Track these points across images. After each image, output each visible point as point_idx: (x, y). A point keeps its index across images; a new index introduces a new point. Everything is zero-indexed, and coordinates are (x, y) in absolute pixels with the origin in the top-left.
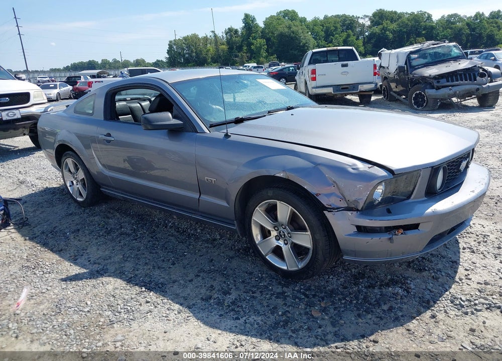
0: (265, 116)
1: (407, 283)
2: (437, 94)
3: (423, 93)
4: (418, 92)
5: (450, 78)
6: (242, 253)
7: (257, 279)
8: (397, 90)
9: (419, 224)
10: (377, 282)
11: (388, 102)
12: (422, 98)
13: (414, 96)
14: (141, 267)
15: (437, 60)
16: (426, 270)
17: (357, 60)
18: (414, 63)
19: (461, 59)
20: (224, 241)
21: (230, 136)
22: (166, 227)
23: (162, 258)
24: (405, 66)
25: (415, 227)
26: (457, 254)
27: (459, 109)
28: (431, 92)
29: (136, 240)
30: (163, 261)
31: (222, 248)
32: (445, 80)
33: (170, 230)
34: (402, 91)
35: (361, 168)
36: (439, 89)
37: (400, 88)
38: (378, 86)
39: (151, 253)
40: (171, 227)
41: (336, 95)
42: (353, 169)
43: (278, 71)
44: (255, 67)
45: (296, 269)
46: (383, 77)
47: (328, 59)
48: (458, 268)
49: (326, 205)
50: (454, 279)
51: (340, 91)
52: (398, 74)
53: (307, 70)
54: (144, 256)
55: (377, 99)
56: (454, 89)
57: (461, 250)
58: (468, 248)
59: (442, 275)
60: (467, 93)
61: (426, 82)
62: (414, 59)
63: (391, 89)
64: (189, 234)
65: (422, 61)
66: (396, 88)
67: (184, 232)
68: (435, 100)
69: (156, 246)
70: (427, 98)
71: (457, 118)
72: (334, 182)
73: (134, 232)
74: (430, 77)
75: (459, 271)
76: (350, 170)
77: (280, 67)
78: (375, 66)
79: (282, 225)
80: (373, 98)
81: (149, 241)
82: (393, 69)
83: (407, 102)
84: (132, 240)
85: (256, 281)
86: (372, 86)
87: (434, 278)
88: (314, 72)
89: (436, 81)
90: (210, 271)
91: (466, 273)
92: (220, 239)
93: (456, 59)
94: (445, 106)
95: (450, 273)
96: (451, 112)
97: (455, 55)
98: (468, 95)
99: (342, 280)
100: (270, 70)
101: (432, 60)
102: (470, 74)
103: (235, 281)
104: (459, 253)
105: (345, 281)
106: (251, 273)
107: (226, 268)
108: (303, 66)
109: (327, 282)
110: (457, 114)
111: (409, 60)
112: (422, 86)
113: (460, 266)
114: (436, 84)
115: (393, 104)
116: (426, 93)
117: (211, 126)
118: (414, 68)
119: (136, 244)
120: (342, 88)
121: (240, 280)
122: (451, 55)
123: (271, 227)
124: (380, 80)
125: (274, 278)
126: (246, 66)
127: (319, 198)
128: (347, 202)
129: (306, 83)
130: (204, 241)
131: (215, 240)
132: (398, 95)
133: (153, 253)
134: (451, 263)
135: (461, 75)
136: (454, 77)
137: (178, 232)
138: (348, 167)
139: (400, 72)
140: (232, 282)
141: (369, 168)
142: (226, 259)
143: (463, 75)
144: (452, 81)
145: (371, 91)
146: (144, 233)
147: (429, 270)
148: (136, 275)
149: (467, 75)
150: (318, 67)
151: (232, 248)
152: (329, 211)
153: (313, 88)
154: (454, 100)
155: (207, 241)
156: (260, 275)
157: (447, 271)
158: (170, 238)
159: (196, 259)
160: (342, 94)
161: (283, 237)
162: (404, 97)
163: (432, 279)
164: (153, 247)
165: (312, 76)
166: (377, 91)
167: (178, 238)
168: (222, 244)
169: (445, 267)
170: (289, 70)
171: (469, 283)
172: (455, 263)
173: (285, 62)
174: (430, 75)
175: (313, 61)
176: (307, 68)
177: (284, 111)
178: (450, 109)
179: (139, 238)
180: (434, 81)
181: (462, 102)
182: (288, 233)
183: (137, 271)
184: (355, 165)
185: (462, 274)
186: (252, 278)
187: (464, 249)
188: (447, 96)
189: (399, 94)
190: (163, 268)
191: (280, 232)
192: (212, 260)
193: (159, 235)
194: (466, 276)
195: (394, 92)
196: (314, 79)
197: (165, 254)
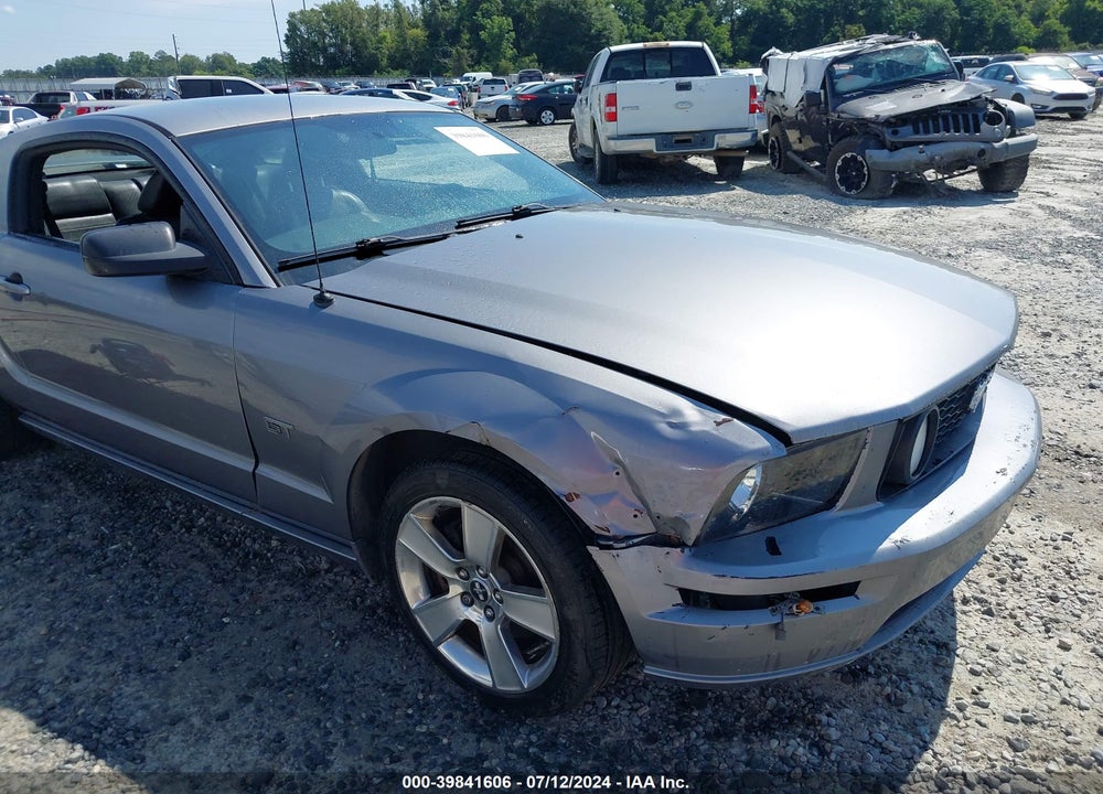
0: (445, 237)
1: (820, 721)
2: (891, 160)
3: (860, 158)
4: (848, 155)
5: (921, 125)
6: (381, 618)
7: (410, 711)
8: (801, 147)
9: (859, 582)
10: (737, 719)
11: (782, 176)
12: (857, 170)
13: (839, 163)
14: (89, 668)
15: (892, 80)
16: (869, 674)
17: (714, 74)
18: (843, 85)
19: (947, 78)
20: (338, 578)
21: (330, 302)
22: (189, 530)
23: (158, 636)
24: (822, 91)
25: (848, 590)
26: (949, 618)
27: (939, 197)
28: (877, 156)
29: (99, 570)
30: (160, 644)
31: (328, 603)
32: (909, 129)
33: (198, 539)
34: (812, 149)
35: (696, 423)
36: (897, 148)
37: (809, 143)
38: (760, 136)
39: (129, 616)
40: (202, 530)
41: (663, 156)
42: (671, 425)
43: (537, 92)
44: (486, 82)
45: (517, 689)
46: (772, 115)
47: (647, 68)
48: (951, 667)
49: (593, 528)
50: (943, 708)
51: (672, 147)
52: (805, 110)
53: (596, 93)
54: (108, 628)
55: (756, 168)
56: (930, 150)
57: (959, 607)
58: (976, 599)
59: (911, 692)
60: (958, 161)
61: (868, 133)
62: (843, 76)
63: (788, 145)
64: (247, 554)
65: (860, 81)
66: (801, 142)
67: (235, 545)
68: (887, 175)
69: (149, 592)
70: (868, 170)
71: (936, 220)
72: (618, 461)
73: (101, 546)
74: (876, 121)
75: (954, 676)
76: (663, 427)
77: (541, 84)
78: (753, 90)
79: (478, 567)
80: (748, 165)
81: (134, 576)
82: (793, 98)
83: (825, 177)
84: (89, 572)
85: (408, 716)
86: (745, 138)
87: (889, 700)
88: (612, 100)
89: (890, 130)
90: (284, 683)
91: (975, 682)
92: (327, 571)
93: (936, 78)
94: (909, 190)
95: (932, 684)
96: (921, 204)
97: (934, 70)
98: (959, 164)
99: (645, 711)
100: (518, 89)
101: (884, 79)
102: (965, 115)
103: (348, 717)
104: (953, 614)
105: (653, 715)
106: (397, 690)
107: (328, 671)
108: (588, 85)
109: (604, 718)
110: (936, 209)
111: (831, 79)
112: (860, 142)
113: (957, 660)
114: (889, 138)
115: (793, 181)
116: (867, 157)
117: (283, 267)
118: (841, 97)
119: (97, 585)
120: (677, 142)
121: (364, 715)
122: (924, 69)
123: (447, 569)
124: (765, 121)
125: (457, 707)
126: (467, 79)
127: (575, 505)
128: (656, 519)
129: (595, 127)
130: (283, 576)
131: (315, 573)
132: (803, 159)
133: (136, 618)
134: (934, 648)
135: (945, 118)
136: (930, 122)
137: (218, 546)
138: (656, 418)
139: (809, 106)
140: (340, 721)
141: (718, 424)
142: (335, 640)
143: (950, 119)
144: (927, 132)
145: (742, 148)
146: (126, 548)
147: (878, 676)
148: (69, 699)
149: (960, 117)
150: (623, 87)
151: (354, 601)
152: (603, 547)
153: (610, 138)
154: (930, 175)
155: (290, 579)
156: (420, 696)
157: (922, 677)
158: (195, 565)
159: (250, 642)
160: (676, 156)
161: (481, 597)
162: (817, 164)
163: (887, 705)
164: (141, 595)
165: (608, 109)
166: (756, 149)
167: (216, 565)
168: (330, 590)
169: (918, 661)
170: (562, 91)
171: (983, 721)
172: (944, 649)
173: (556, 72)
174: (877, 116)
175: (611, 74)
176: (597, 90)
177: (501, 223)
178: (920, 196)
179: (109, 565)
180: (885, 129)
181: (946, 181)
182: (496, 591)
183: (77, 680)
184: (676, 412)
185: (963, 686)
186: (396, 707)
187: (965, 601)
188: (913, 166)
189: (806, 156)
190: (155, 671)
191: (473, 585)
192: (296, 643)
193: (164, 558)
194: (974, 693)
195: (796, 152)
196: (612, 117)
197: (170, 620)
